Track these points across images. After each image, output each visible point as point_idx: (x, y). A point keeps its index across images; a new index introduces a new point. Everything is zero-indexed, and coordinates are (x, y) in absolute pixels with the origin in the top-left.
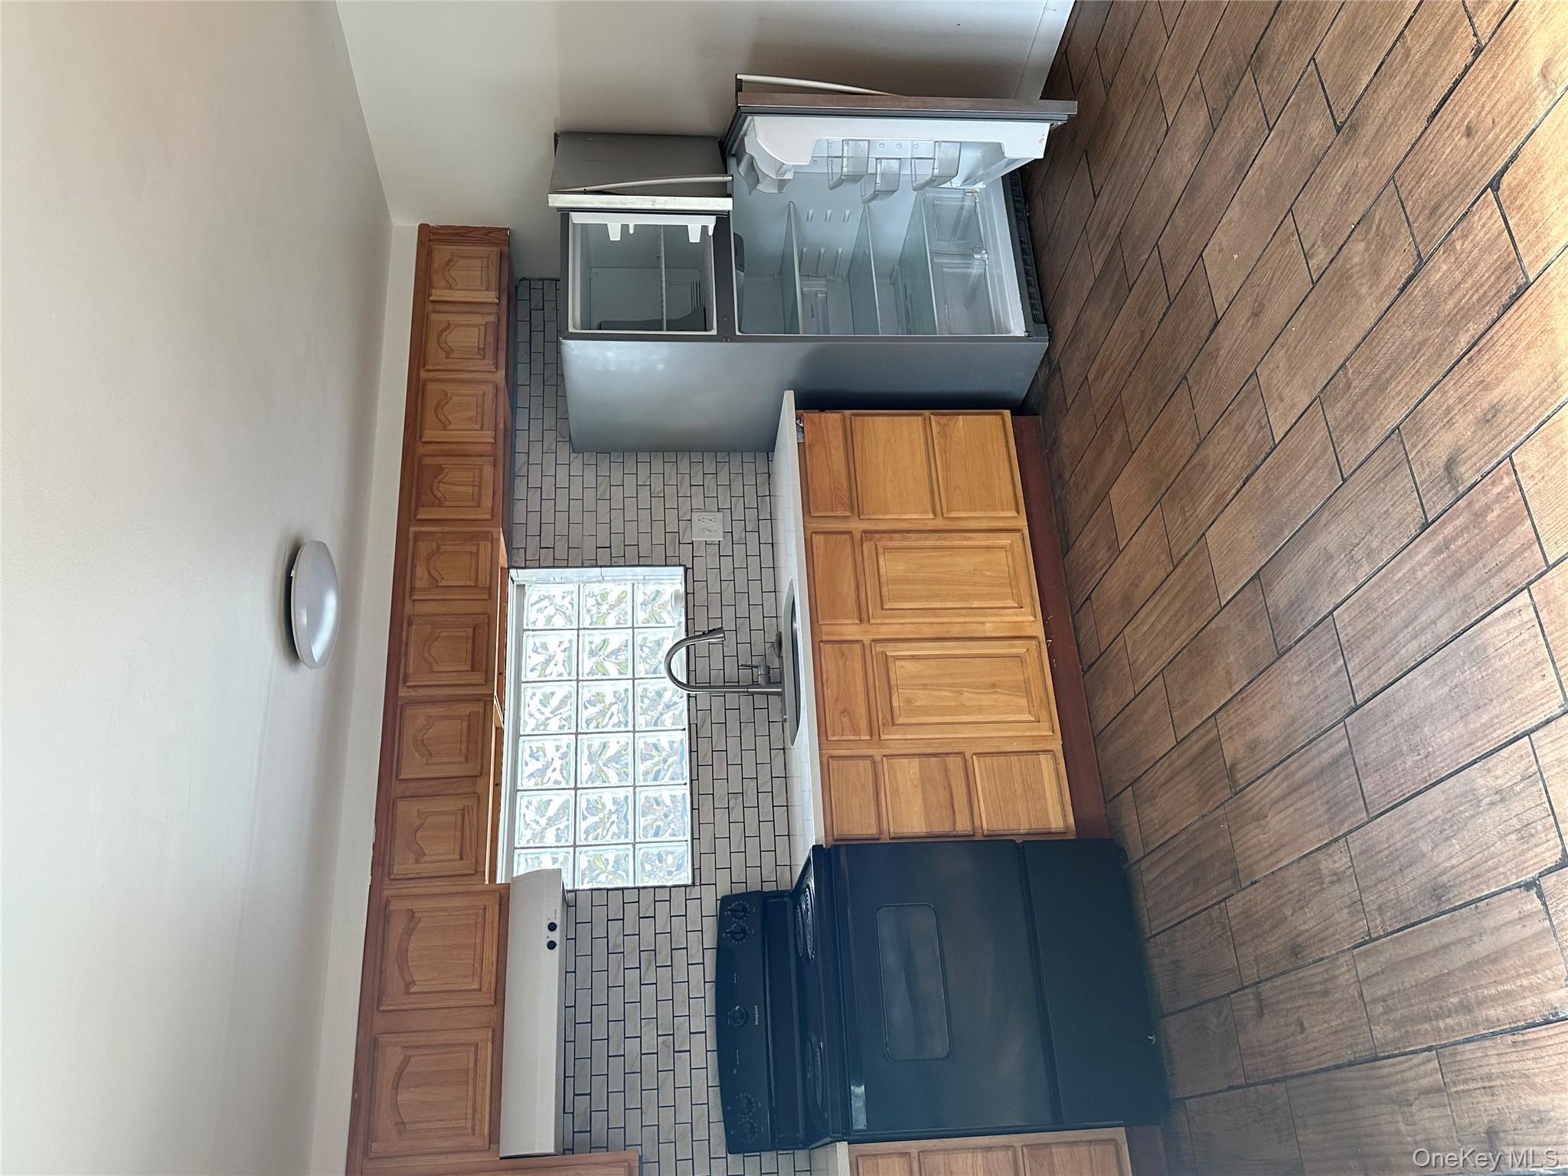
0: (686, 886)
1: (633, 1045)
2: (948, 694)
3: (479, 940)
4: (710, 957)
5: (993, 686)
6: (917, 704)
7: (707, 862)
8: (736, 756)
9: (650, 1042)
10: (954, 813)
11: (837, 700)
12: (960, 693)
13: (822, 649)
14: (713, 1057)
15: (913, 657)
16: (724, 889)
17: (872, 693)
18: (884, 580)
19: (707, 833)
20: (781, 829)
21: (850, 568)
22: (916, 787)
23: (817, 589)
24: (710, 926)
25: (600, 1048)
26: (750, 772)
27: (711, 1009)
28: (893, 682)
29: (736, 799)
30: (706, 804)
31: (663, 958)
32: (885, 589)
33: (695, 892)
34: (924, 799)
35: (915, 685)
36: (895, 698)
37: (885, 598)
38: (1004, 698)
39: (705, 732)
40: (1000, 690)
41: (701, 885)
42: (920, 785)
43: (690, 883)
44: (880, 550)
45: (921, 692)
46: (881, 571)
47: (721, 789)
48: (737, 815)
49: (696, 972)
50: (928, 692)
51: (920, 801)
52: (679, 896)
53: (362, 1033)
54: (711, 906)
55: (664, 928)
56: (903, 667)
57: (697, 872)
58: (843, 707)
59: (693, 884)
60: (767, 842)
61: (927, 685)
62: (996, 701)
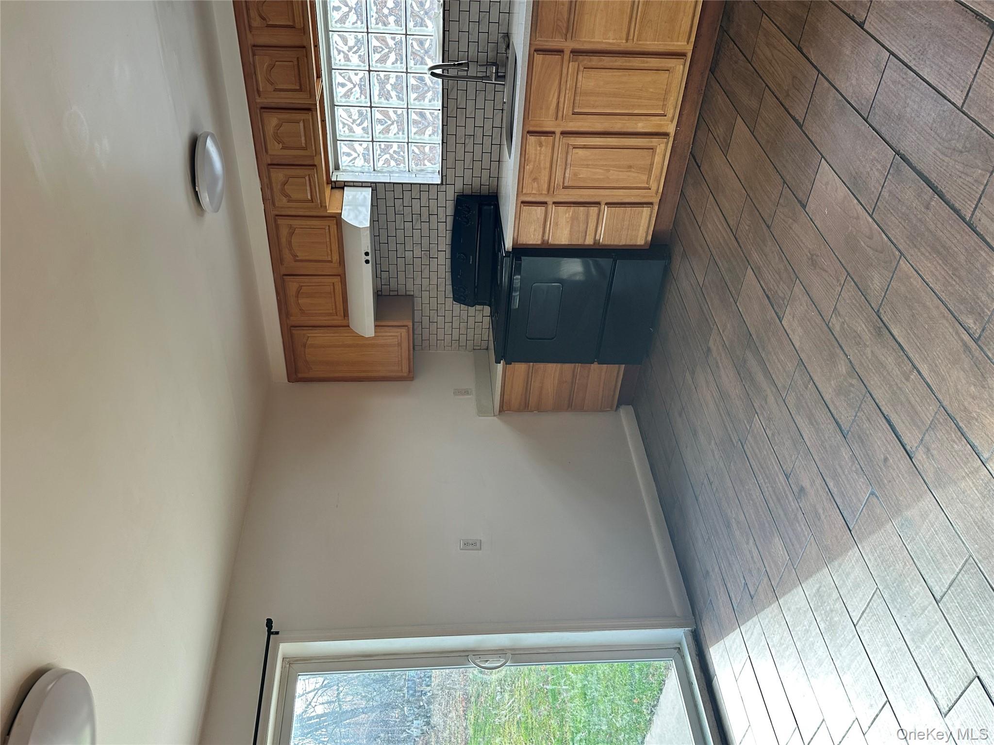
0: (438, 185)
1: (409, 254)
2: (601, 171)
3: (328, 240)
4: (450, 220)
5: (630, 167)
6: (581, 176)
7: (450, 173)
8: (472, 112)
9: (417, 253)
10: (586, 235)
11: (532, 172)
12: (608, 171)
13: (528, 138)
14: (448, 262)
15: (585, 147)
16: (459, 186)
17: (554, 166)
18: (579, 90)
19: (451, 156)
20: (495, 157)
21: (557, 82)
22: (567, 222)
23: (532, 95)
24: (450, 207)
25: (392, 255)
26: (479, 123)
27: (449, 241)
28: (569, 161)
29: (470, 139)
30: (452, 140)
31: (425, 218)
32: (577, 98)
33: (443, 188)
34: (571, 228)
35: (582, 165)
36: (568, 171)
37: (577, 105)
38: (635, 175)
39: (453, 95)
40: (633, 170)
41: (446, 184)
42: (570, 222)
43: (439, 183)
44: (581, 68)
45: (585, 169)
46: (578, 84)
47: (461, 131)
48: (469, 148)
49: (442, 226)
50: (589, 169)
51: (568, 229)
52: (434, 190)
53: (275, 275)
54: (451, 195)
55: (426, 204)
56: (577, 153)
57: (444, 178)
58: (534, 177)
59: (442, 184)
60: (486, 164)
61: (589, 165)
62: (629, 176)
